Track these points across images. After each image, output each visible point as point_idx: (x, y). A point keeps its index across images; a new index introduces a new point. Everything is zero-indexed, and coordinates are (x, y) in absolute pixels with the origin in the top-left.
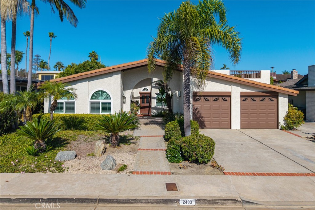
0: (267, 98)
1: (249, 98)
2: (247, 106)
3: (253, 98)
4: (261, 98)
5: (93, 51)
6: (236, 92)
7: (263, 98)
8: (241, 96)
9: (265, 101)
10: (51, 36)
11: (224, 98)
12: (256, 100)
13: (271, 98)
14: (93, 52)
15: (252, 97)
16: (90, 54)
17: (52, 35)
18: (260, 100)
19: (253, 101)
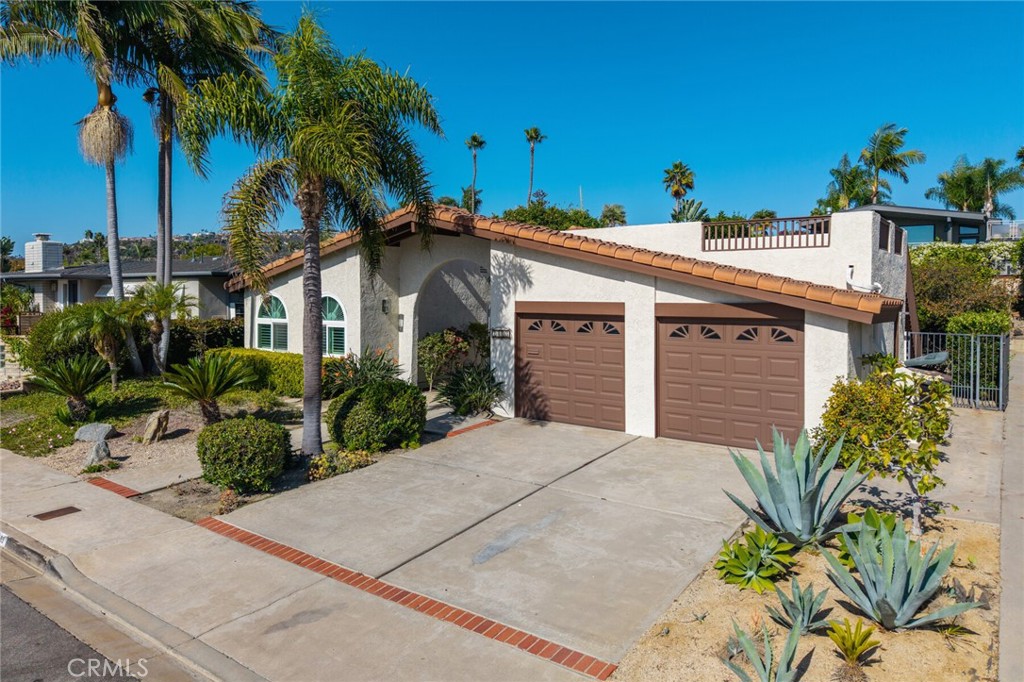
0: (765, 330)
1: (695, 328)
2: (687, 356)
3: (708, 326)
4: (740, 329)
5: (678, 163)
6: (640, 303)
7: (750, 328)
8: (659, 319)
9: (756, 339)
10: (532, 137)
11: (609, 323)
12: (720, 335)
13: (780, 328)
14: (676, 166)
15: (705, 322)
16: (667, 172)
17: (535, 136)
18: (737, 335)
19: (711, 337)
